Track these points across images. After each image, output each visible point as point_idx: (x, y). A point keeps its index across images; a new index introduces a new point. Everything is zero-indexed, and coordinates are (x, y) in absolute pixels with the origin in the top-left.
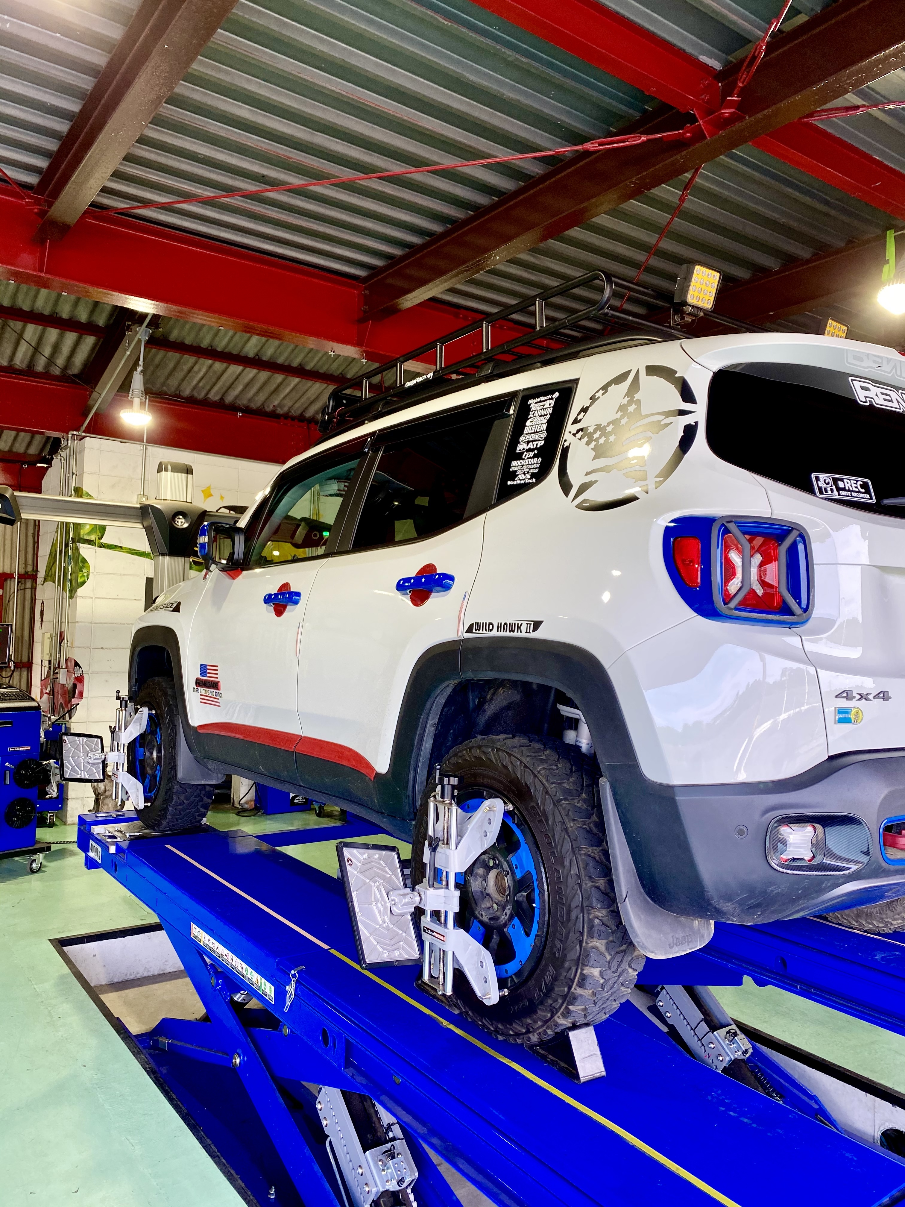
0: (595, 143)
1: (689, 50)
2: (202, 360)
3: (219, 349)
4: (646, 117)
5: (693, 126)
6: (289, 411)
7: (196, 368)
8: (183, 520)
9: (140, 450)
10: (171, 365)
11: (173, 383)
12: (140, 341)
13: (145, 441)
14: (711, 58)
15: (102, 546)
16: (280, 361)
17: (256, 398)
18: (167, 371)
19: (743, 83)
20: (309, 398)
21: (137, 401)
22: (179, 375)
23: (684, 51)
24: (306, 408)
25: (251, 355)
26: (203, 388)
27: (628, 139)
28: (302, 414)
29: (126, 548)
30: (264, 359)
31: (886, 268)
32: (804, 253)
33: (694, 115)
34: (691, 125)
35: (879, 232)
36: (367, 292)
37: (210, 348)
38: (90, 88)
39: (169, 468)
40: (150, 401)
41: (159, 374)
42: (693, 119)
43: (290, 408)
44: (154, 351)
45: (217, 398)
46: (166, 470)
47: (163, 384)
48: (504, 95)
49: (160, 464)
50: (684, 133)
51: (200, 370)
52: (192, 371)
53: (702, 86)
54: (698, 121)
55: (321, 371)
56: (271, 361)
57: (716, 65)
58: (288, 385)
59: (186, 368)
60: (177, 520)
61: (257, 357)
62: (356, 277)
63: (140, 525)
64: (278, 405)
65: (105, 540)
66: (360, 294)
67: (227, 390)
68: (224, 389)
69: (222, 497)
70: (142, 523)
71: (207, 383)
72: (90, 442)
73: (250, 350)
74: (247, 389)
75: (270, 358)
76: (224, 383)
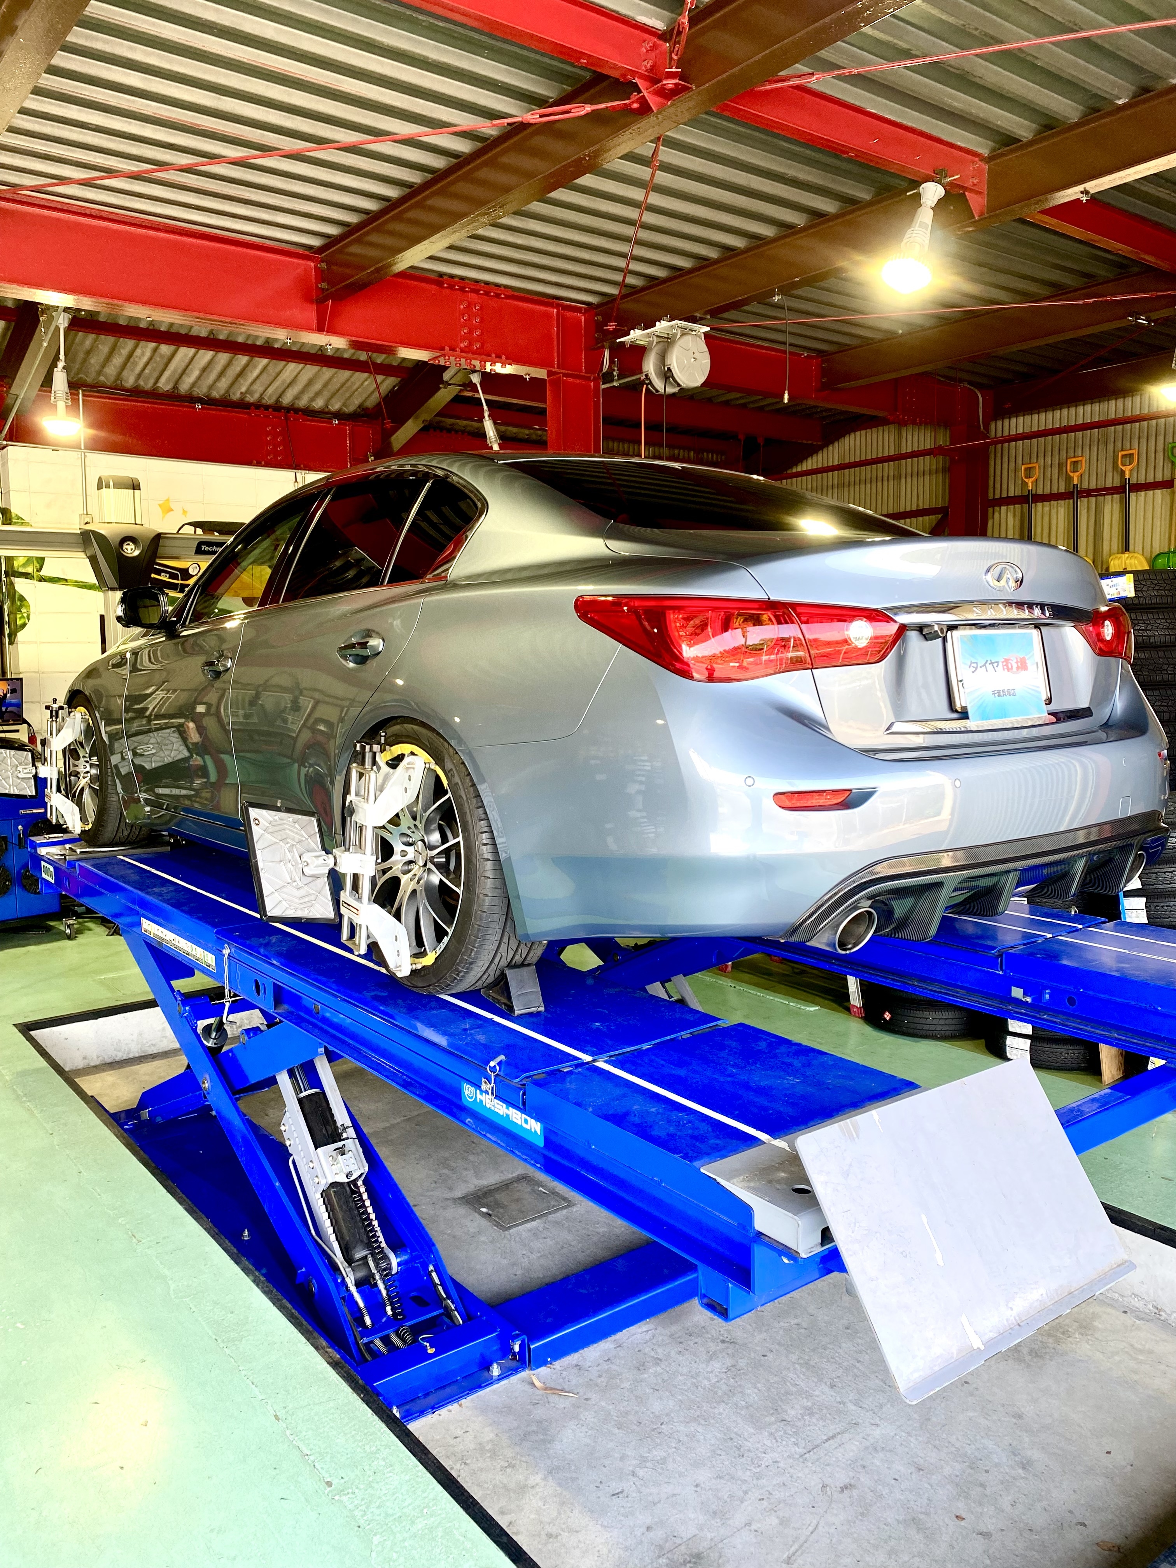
0: (539, 113)
3: (162, 329)
5: (637, 97)
6: (260, 399)
7: (138, 352)
8: (132, 546)
9: (78, 460)
10: (105, 350)
11: (111, 371)
12: (58, 327)
13: (82, 448)
14: (652, 18)
15: (42, 579)
16: (240, 339)
17: (219, 384)
18: (102, 358)
19: (677, 55)
20: (282, 384)
22: (117, 361)
24: (282, 395)
25: (204, 333)
26: (150, 376)
27: (573, 109)
28: (277, 401)
29: (71, 581)
30: (221, 337)
33: (637, 85)
34: (636, 95)
36: (324, 265)
37: (152, 328)
39: (112, 483)
40: (84, 396)
41: (92, 361)
42: (638, 89)
43: (262, 395)
44: (80, 334)
45: (169, 388)
46: (108, 487)
47: (99, 373)
49: (100, 479)
50: (630, 104)
51: (143, 354)
52: (134, 356)
53: (642, 49)
54: (642, 91)
55: (294, 349)
56: (230, 339)
57: (660, 25)
59: (125, 352)
60: (125, 547)
61: (212, 336)
62: (310, 248)
63: (83, 555)
64: (246, 392)
65: (45, 572)
66: (316, 267)
67: (180, 377)
68: (177, 376)
69: (185, 512)
70: (85, 552)
71: (154, 369)
72: (15, 451)
73: (202, 329)
74: (205, 375)
75: (228, 336)
76: (175, 368)
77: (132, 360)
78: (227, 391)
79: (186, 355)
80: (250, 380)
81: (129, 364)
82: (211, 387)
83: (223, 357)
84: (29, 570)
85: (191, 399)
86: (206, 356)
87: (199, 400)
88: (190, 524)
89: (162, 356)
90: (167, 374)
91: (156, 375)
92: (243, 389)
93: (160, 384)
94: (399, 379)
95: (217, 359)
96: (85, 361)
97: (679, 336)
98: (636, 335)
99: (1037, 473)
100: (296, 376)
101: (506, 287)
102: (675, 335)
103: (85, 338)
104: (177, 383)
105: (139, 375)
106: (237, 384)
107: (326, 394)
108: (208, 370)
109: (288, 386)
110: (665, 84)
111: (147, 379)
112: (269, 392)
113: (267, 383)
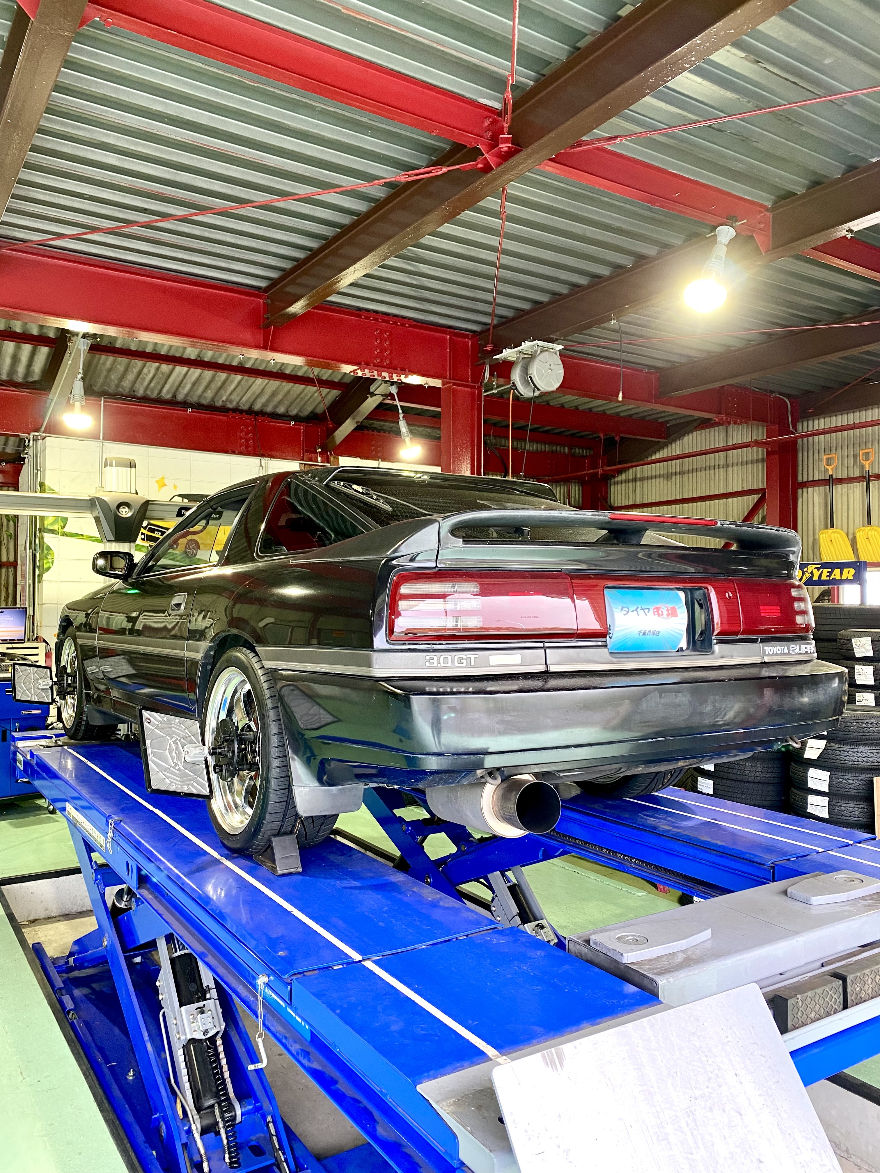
1: (468, 95)
2: (148, 364)
3: (163, 353)
5: (481, 159)
6: (238, 405)
8: (127, 509)
11: (126, 384)
13: (101, 438)
14: (490, 100)
17: (206, 395)
18: (119, 374)
19: (507, 124)
20: (253, 394)
21: (77, 404)
22: (131, 377)
23: (464, 96)
24: (254, 401)
25: (193, 357)
26: (155, 387)
27: (433, 170)
28: (249, 407)
29: (87, 536)
30: (206, 360)
32: (649, 251)
33: (480, 149)
34: (480, 157)
36: (269, 301)
39: (114, 463)
40: (105, 401)
41: (113, 377)
42: (480, 153)
43: (238, 403)
44: (103, 357)
45: (168, 397)
46: (111, 465)
47: (118, 386)
49: (106, 460)
50: (476, 165)
51: (149, 371)
52: (142, 373)
53: (486, 124)
54: (484, 154)
57: (495, 104)
59: (135, 371)
60: (121, 509)
61: (199, 359)
62: (258, 288)
63: (90, 516)
64: (226, 400)
65: (66, 530)
66: (264, 302)
67: (177, 389)
68: (174, 388)
69: (175, 487)
70: (91, 513)
71: (158, 383)
72: (51, 442)
73: (191, 353)
74: (195, 387)
75: (211, 358)
76: (173, 383)
77: (141, 376)
78: (213, 400)
79: (180, 373)
80: (229, 392)
81: (139, 379)
82: (200, 397)
83: (208, 374)
84: (56, 527)
85: (185, 404)
86: (195, 372)
87: (191, 406)
88: (178, 496)
89: (163, 374)
90: (167, 387)
91: (159, 387)
92: (224, 398)
93: (162, 394)
94: (340, 392)
95: (203, 375)
96: (107, 377)
97: (538, 352)
98: (508, 354)
99: (835, 462)
100: (264, 388)
101: (410, 319)
102: (536, 351)
103: (106, 360)
104: (175, 392)
105: (147, 387)
106: (219, 395)
107: (287, 403)
108: (198, 384)
109: (258, 396)
110: (501, 148)
111: (152, 390)
112: (244, 399)
113: (242, 394)
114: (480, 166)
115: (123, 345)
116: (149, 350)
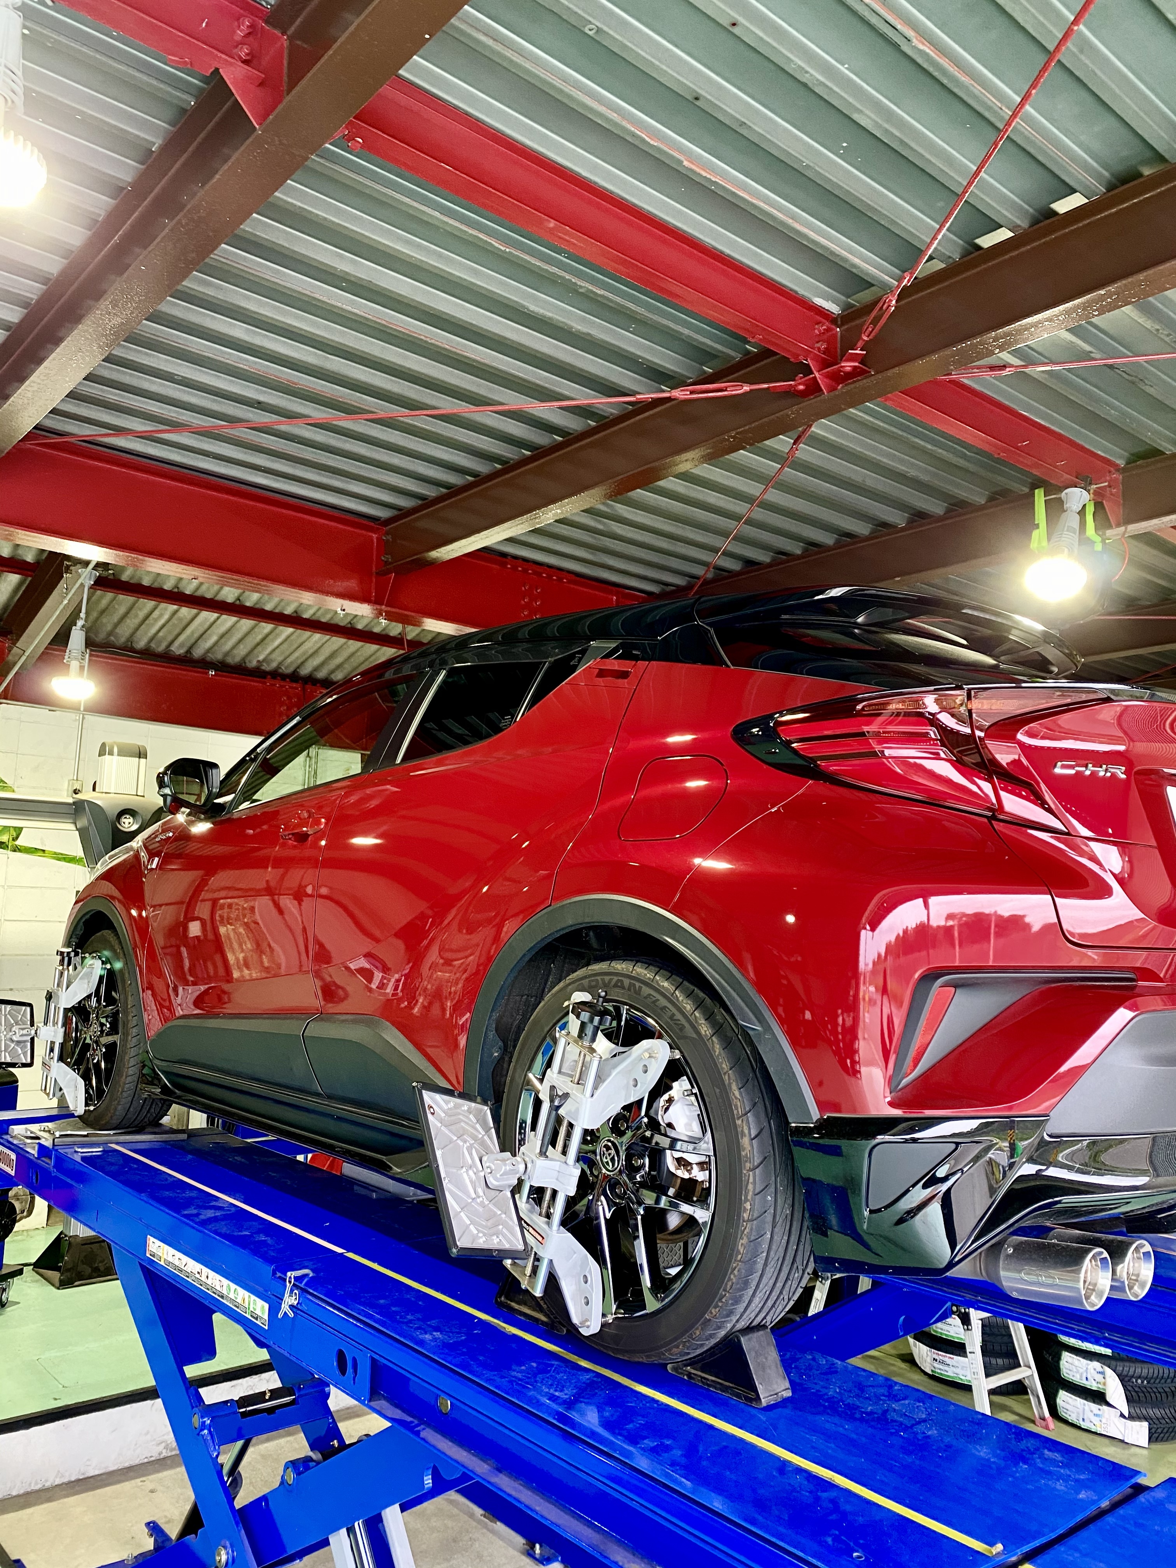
0: (687, 390)
1: (802, 291)
2: (163, 605)
3: (187, 592)
4: (749, 360)
5: (806, 378)
6: (278, 667)
7: (156, 613)
8: (131, 820)
9: (76, 720)
10: (122, 610)
11: (123, 633)
12: (82, 585)
13: (82, 709)
14: (827, 301)
15: (16, 849)
16: (268, 607)
17: (235, 651)
18: (116, 618)
19: (868, 336)
20: (304, 653)
21: (74, 664)
22: (131, 623)
23: (796, 292)
24: (303, 663)
25: (230, 599)
26: (164, 638)
27: (726, 388)
28: (295, 671)
29: (50, 852)
30: (248, 604)
31: (1035, 534)
32: (936, 508)
33: (808, 365)
34: (805, 376)
35: (1026, 490)
36: (389, 537)
37: (176, 590)
38: (35, 297)
39: (116, 750)
40: (91, 655)
41: (104, 620)
42: (807, 370)
43: (280, 663)
44: (99, 593)
45: (182, 651)
46: (111, 753)
47: (110, 633)
48: (572, 328)
49: (103, 745)
50: (796, 385)
51: (161, 615)
52: (151, 618)
53: (816, 331)
54: (813, 373)
55: (323, 620)
56: (257, 606)
57: (834, 308)
58: (278, 635)
59: (142, 614)
60: (123, 820)
61: (238, 602)
62: (375, 519)
63: (72, 827)
64: (264, 660)
65: (21, 842)
66: (379, 539)
67: (196, 642)
68: (193, 641)
70: (75, 824)
71: (170, 632)
72: (9, 711)
73: (229, 594)
74: (223, 640)
75: (256, 604)
76: (193, 633)
77: (147, 622)
78: (244, 659)
79: (206, 620)
80: (269, 649)
81: (143, 626)
82: (227, 654)
83: (246, 624)
84: (4, 839)
85: (204, 663)
86: (229, 621)
87: (211, 665)
89: (180, 619)
90: (182, 638)
91: (170, 638)
92: (261, 658)
93: (173, 648)
95: (238, 625)
96: (97, 619)
100: (320, 648)
101: (569, 572)
103: (101, 597)
104: (191, 647)
105: (152, 639)
106: (256, 651)
108: (226, 636)
109: (311, 655)
110: (842, 367)
111: (160, 642)
112: (289, 660)
113: (287, 653)
114: (801, 387)
115: (132, 577)
116: (167, 586)
